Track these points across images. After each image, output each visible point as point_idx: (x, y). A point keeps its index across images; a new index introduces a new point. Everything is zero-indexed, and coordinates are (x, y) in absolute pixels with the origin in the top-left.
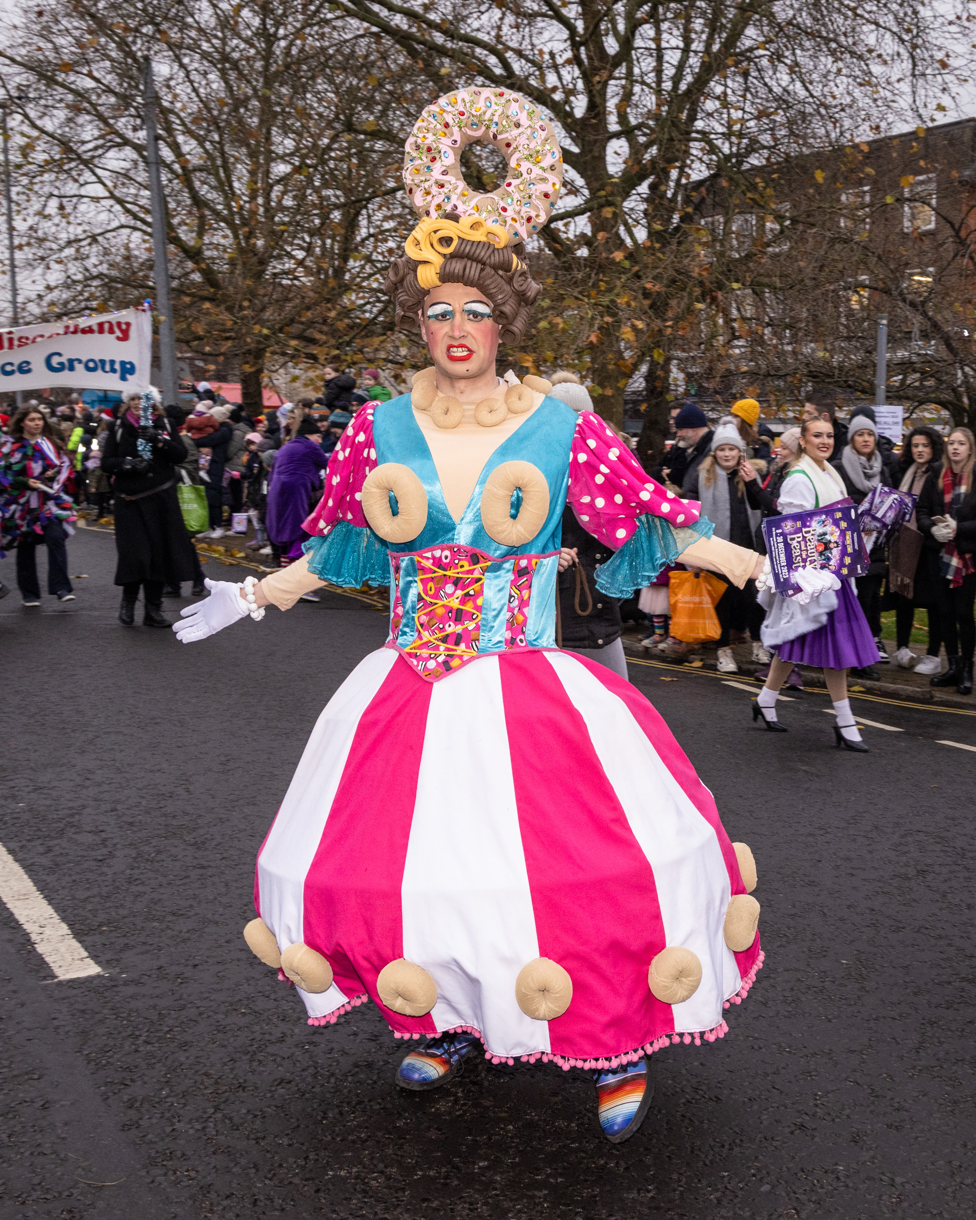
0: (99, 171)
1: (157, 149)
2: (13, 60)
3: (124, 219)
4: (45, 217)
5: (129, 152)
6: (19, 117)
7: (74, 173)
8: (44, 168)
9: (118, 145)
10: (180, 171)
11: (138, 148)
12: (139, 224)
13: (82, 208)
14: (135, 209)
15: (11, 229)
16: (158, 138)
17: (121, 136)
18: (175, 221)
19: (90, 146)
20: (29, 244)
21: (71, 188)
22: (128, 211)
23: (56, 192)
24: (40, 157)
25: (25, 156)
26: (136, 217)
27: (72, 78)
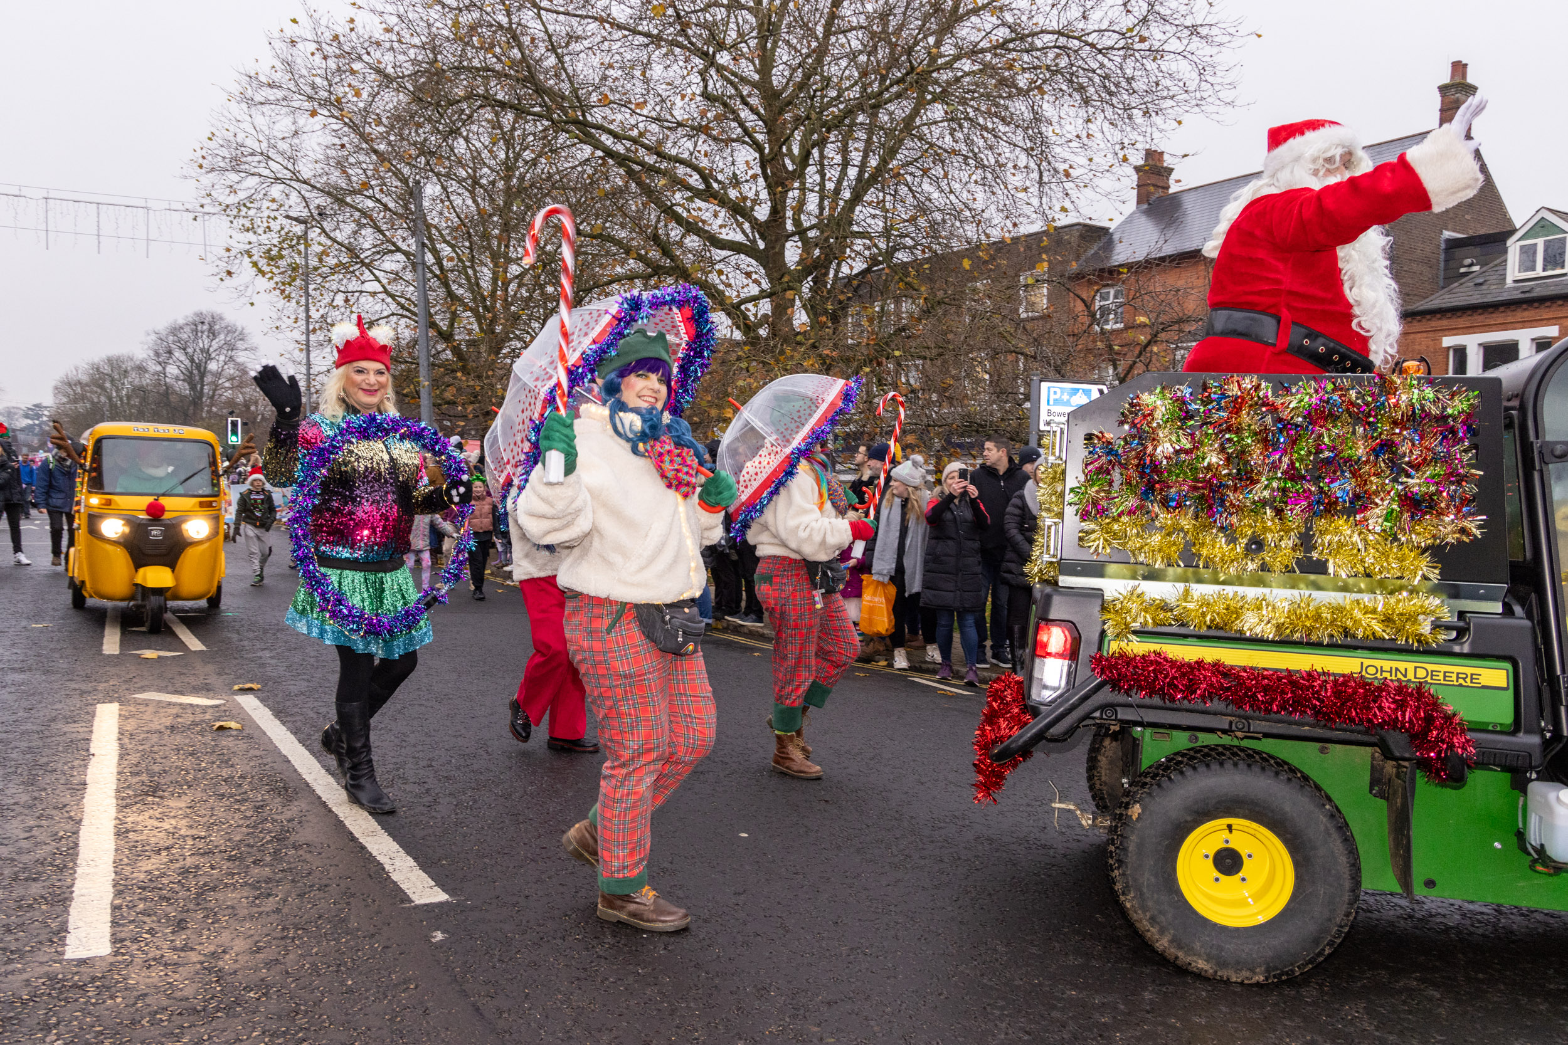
0: (377, 272)
1: (424, 254)
2: (314, 187)
3: (393, 307)
4: (334, 307)
5: (399, 256)
6: (318, 231)
7: (357, 273)
8: (334, 270)
9: (392, 252)
10: (438, 272)
11: (406, 254)
12: (408, 314)
13: (362, 300)
14: (403, 301)
15: (308, 317)
16: (424, 245)
17: (394, 244)
18: (432, 311)
19: (369, 253)
20: (321, 328)
21: (353, 285)
22: (399, 303)
23: (342, 289)
24: (331, 261)
25: (321, 260)
26: (403, 307)
27: (359, 198)
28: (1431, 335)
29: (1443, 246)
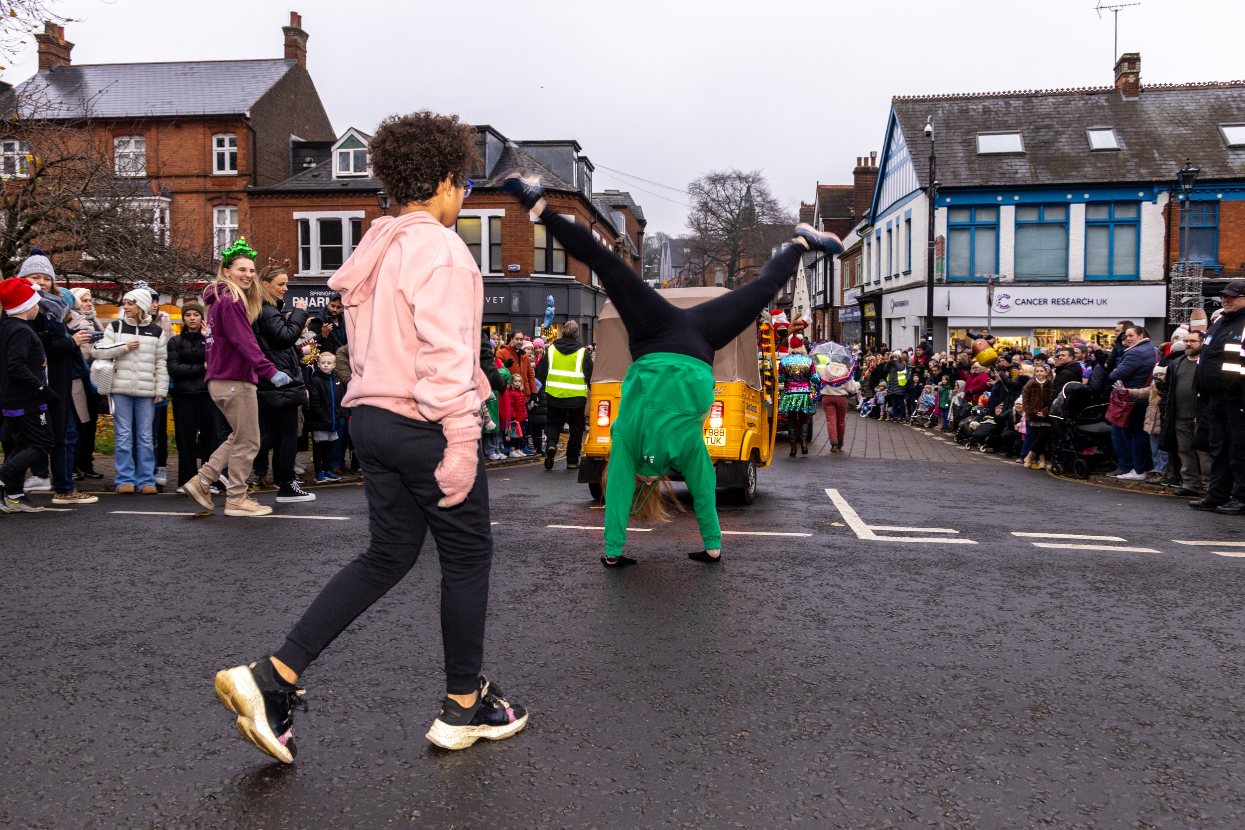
28: (285, 209)
29: (291, 146)
